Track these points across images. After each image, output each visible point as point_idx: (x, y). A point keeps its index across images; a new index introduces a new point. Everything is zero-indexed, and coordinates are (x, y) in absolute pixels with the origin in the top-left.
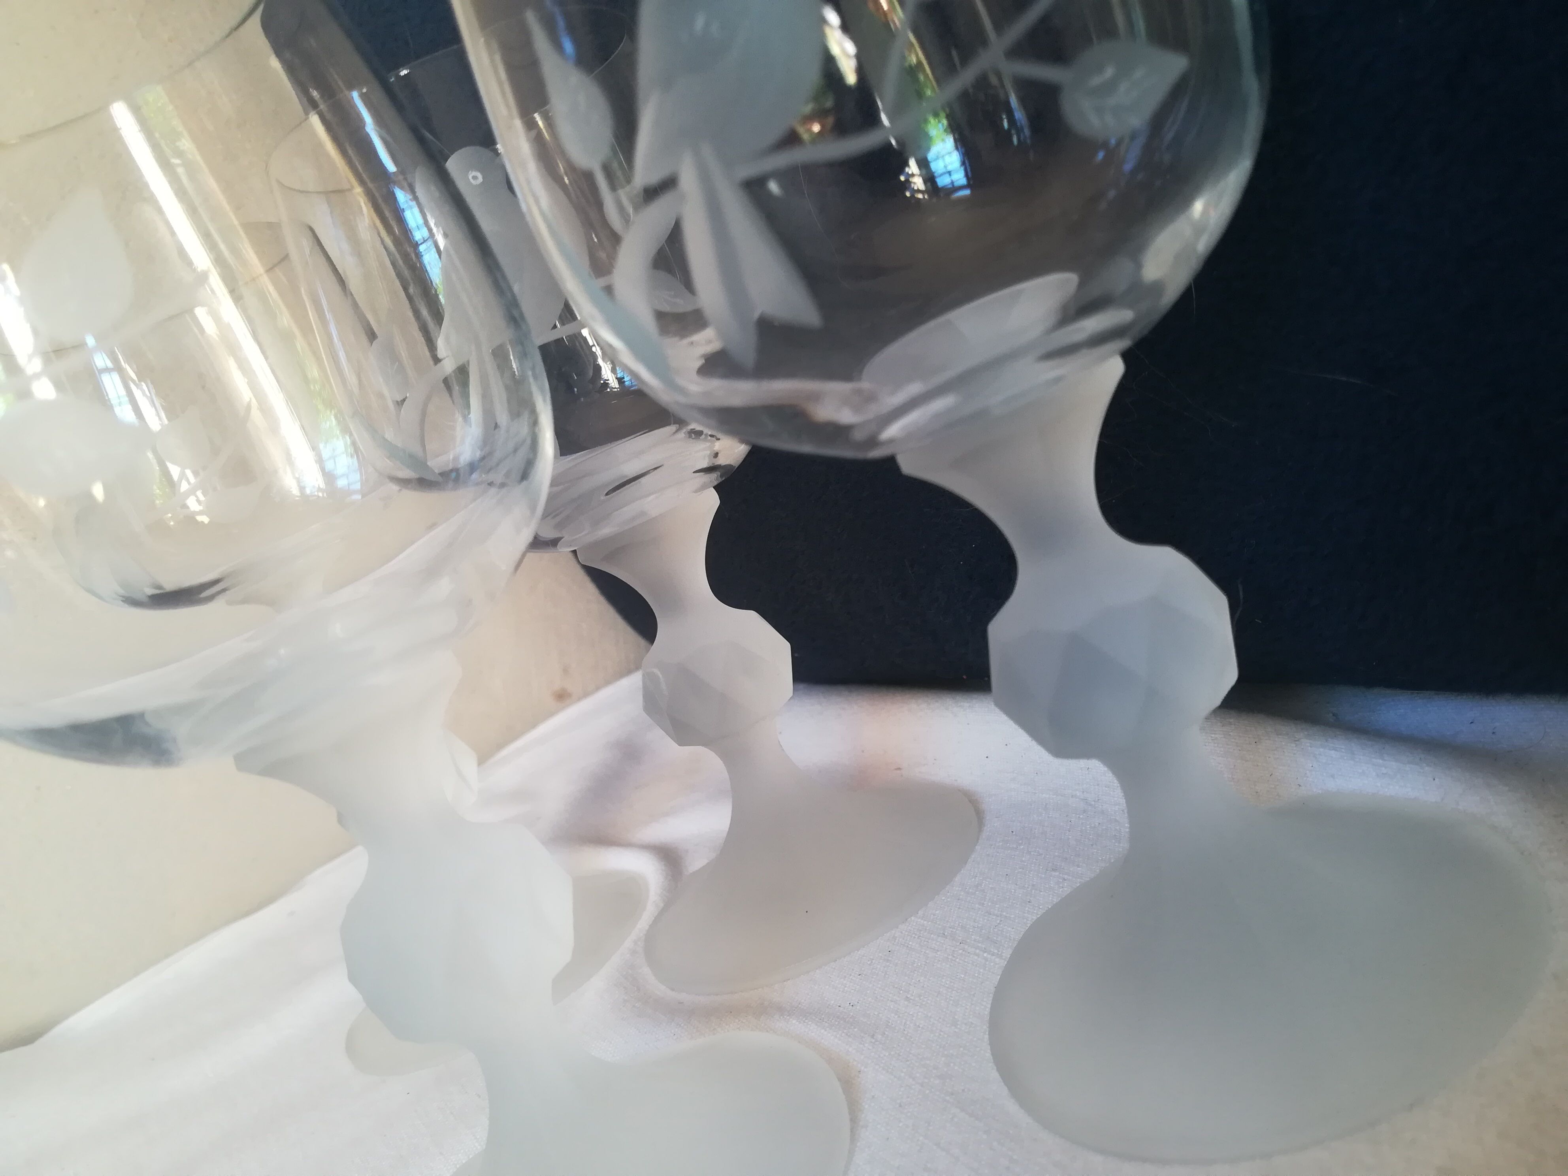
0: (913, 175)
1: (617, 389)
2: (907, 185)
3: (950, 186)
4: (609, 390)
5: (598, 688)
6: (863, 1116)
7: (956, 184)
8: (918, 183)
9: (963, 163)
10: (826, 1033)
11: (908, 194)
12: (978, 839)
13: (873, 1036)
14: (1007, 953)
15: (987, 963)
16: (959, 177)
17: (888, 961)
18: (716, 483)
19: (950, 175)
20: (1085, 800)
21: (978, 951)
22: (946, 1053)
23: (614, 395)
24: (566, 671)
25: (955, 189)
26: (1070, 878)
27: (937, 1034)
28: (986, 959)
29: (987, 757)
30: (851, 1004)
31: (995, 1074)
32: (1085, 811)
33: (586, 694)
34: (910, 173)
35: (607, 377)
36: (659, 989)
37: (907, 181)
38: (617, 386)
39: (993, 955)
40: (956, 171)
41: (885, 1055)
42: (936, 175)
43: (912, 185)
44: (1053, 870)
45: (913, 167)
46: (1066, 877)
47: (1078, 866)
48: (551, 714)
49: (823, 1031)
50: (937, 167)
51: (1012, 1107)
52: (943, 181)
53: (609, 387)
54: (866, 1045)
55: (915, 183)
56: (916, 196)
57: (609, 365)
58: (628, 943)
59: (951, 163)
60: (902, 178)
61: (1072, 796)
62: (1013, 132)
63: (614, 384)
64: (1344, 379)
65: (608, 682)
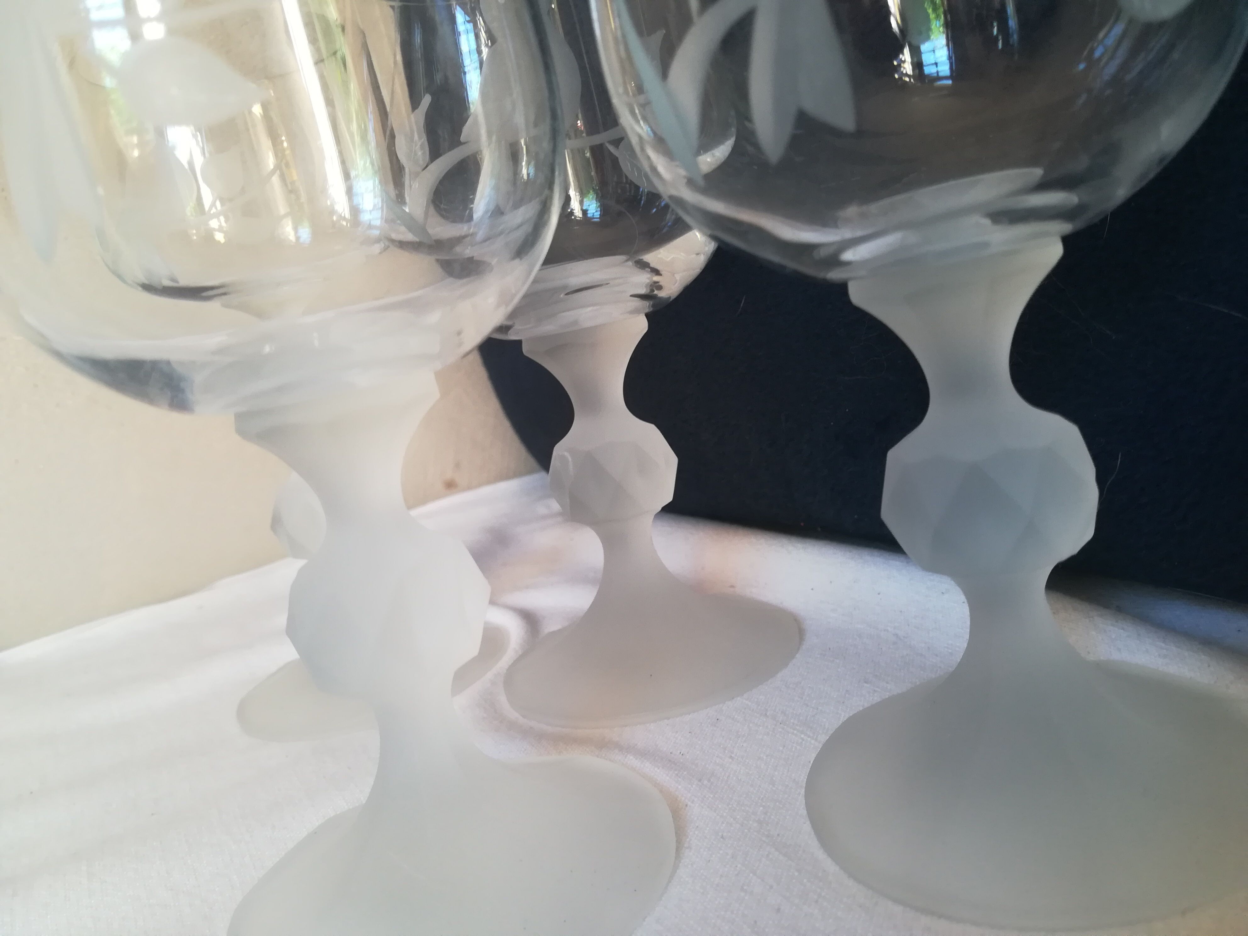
0: (904, 62)
1: (580, 218)
2: (898, 69)
3: (936, 75)
4: (573, 217)
5: (480, 485)
6: (688, 840)
7: (941, 74)
8: (908, 68)
9: (950, 58)
10: (658, 771)
11: (896, 76)
12: (798, 649)
13: (700, 780)
14: (824, 738)
15: (803, 742)
16: (945, 69)
17: (715, 726)
18: (647, 311)
19: (937, 66)
20: (896, 635)
21: (795, 732)
22: (764, 804)
23: (578, 222)
24: (457, 466)
25: (939, 78)
26: (879, 690)
27: (756, 789)
28: (803, 739)
29: (812, 589)
30: (682, 754)
31: (807, 827)
32: (895, 643)
33: (469, 488)
34: (903, 59)
35: (574, 207)
36: (513, 714)
37: (899, 66)
38: (581, 216)
39: (809, 737)
40: (943, 63)
41: (710, 797)
42: (924, 63)
43: (902, 69)
44: (866, 682)
45: (906, 56)
46: (877, 689)
47: (887, 683)
48: (437, 497)
49: (656, 769)
50: (927, 58)
51: (821, 855)
52: (929, 70)
53: (574, 215)
54: (694, 786)
55: (904, 68)
56: (903, 78)
57: (577, 196)
58: (490, 675)
59: (942, 56)
60: (895, 63)
61: (885, 630)
62: (1000, 37)
63: (578, 213)
64: (1226, 311)
65: (489, 482)
